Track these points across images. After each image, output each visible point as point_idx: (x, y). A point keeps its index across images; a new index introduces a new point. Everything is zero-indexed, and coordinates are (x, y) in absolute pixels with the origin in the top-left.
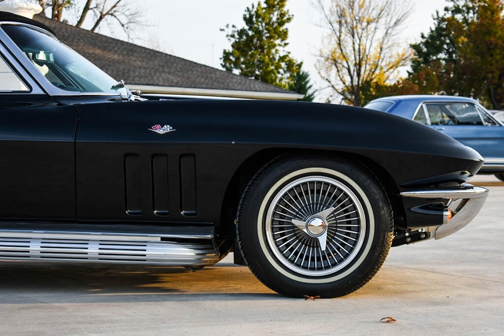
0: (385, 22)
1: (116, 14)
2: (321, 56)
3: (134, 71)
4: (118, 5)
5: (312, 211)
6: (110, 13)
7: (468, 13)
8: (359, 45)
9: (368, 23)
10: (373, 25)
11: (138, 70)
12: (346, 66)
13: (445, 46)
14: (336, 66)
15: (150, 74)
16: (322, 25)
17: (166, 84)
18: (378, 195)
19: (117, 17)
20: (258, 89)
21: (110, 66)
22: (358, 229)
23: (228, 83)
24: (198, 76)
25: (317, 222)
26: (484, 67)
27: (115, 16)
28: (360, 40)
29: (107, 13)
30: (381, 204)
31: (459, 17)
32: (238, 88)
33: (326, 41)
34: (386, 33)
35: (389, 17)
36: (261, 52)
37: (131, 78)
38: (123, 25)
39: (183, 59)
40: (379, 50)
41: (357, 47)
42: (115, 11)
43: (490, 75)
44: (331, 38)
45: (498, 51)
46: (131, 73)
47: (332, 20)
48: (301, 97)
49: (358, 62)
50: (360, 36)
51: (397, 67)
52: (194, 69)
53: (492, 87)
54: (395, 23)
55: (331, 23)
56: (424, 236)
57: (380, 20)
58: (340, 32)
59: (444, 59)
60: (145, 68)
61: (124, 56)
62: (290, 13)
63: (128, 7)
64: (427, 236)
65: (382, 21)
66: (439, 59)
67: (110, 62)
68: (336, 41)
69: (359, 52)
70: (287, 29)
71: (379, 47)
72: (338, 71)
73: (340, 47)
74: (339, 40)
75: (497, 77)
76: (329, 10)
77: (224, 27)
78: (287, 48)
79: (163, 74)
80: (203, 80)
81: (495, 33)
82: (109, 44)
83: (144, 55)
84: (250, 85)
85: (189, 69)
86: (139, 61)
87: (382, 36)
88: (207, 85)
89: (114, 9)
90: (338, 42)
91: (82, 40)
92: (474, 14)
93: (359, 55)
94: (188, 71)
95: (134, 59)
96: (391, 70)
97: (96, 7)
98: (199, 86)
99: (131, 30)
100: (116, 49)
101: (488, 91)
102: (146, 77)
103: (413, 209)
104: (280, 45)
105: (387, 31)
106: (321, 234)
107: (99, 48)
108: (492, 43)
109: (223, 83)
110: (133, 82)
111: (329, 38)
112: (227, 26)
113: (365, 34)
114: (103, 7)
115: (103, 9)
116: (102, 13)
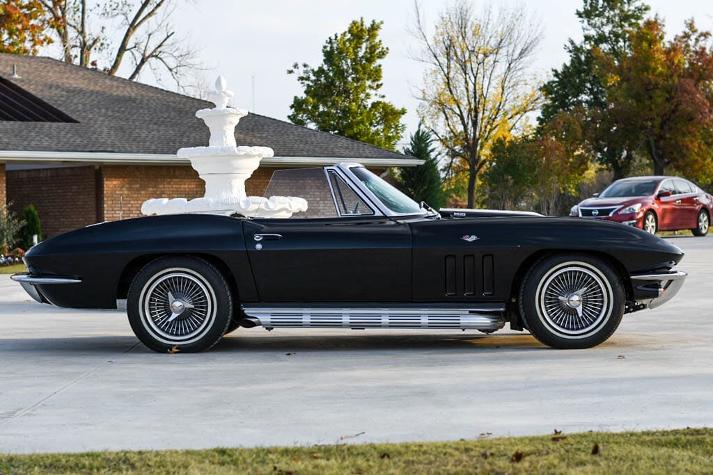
0: (506, 54)
1: (161, 55)
2: (424, 99)
4: (164, 43)
5: (571, 290)
6: (154, 54)
7: (617, 42)
8: (475, 85)
9: (486, 55)
10: (491, 58)
12: (459, 113)
13: (588, 85)
14: (444, 112)
16: (424, 60)
18: (615, 278)
19: (164, 60)
20: (369, 155)
22: (602, 302)
23: (332, 149)
24: (296, 141)
25: (575, 298)
26: (642, 113)
27: (161, 59)
28: (475, 77)
29: (151, 55)
30: (617, 284)
31: (605, 47)
32: (345, 154)
33: (429, 80)
34: (509, 67)
35: (512, 46)
36: (346, 97)
38: (170, 70)
39: (275, 120)
40: (501, 90)
41: (471, 87)
42: (160, 52)
43: (650, 124)
44: (436, 75)
45: (658, 92)
47: (438, 52)
48: (422, 162)
49: (473, 106)
50: (475, 73)
51: (525, 112)
52: (289, 132)
53: (651, 139)
54: (520, 54)
55: (435, 57)
56: (642, 307)
57: (500, 51)
58: (448, 67)
59: (587, 102)
62: (384, 45)
63: (177, 45)
64: (644, 307)
65: (503, 51)
66: (581, 102)
68: (443, 79)
69: (475, 93)
70: (379, 66)
71: (500, 85)
72: (447, 118)
73: (449, 88)
74: (448, 78)
75: (659, 126)
76: (433, 39)
77: (291, 68)
78: (381, 91)
80: (302, 146)
81: (655, 69)
84: (358, 149)
85: (283, 132)
87: (504, 71)
88: (308, 151)
89: (159, 50)
90: (447, 80)
92: (625, 42)
93: (475, 98)
94: (282, 134)
96: (518, 116)
97: (135, 47)
98: (300, 154)
99: (181, 75)
101: (648, 143)
103: (639, 287)
104: (371, 87)
105: (510, 65)
106: (578, 306)
108: (650, 83)
109: (327, 148)
111: (433, 75)
112: (296, 66)
113: (481, 70)
114: (146, 47)
115: (145, 50)
116: (144, 55)
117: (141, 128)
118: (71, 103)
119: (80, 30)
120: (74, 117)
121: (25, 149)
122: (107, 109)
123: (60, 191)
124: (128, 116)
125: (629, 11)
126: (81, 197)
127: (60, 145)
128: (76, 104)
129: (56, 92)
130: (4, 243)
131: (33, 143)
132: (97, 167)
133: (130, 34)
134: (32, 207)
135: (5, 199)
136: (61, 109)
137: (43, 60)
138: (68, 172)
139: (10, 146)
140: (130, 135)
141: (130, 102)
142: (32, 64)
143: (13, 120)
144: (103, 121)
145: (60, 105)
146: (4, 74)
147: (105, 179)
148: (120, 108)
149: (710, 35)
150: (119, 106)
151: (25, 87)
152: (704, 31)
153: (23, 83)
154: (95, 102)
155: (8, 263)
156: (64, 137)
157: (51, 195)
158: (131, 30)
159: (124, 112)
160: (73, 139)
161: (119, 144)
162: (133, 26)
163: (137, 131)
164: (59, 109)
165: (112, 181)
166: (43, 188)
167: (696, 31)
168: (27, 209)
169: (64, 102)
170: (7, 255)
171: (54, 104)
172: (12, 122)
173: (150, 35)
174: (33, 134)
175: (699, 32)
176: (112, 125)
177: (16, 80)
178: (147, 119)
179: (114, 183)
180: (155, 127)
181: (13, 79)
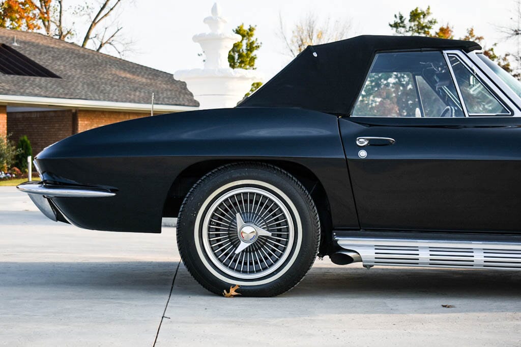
1: (113, 43)
3: (162, 93)
4: (116, 35)
6: (109, 42)
11: (165, 92)
15: (176, 95)
17: (191, 104)
19: (115, 46)
21: (141, 89)
27: (112, 45)
29: (106, 42)
37: (161, 99)
38: (119, 53)
42: (113, 41)
46: (161, 95)
60: (170, 90)
61: (150, 79)
62: (259, 42)
63: (124, 36)
67: (140, 85)
70: (255, 55)
79: (186, 96)
82: (136, 69)
83: (166, 79)
86: (164, 84)
89: (112, 39)
91: (113, 66)
95: (160, 82)
97: (96, 37)
100: (143, 73)
102: (174, 98)
107: (129, 72)
110: (163, 103)
114: (103, 37)
115: (102, 39)
116: (102, 42)
117: (106, 84)
118: (55, 64)
119: (58, 24)
120: (58, 74)
121: (22, 94)
122: (82, 70)
123: (46, 128)
124: (97, 75)
125: (424, 23)
126: (61, 132)
127: (47, 93)
128: (59, 65)
129: (45, 57)
130: (4, 164)
131: (27, 91)
132: (74, 111)
133: (92, 28)
134: (26, 138)
135: (6, 132)
136: (49, 68)
137: (35, 35)
138: (52, 114)
139: (11, 92)
140: (98, 88)
141: (97, 66)
142: (27, 37)
143: (13, 74)
144: (79, 78)
145: (48, 65)
146: (7, 42)
147: (79, 120)
148: (91, 70)
149: (483, 39)
150: (90, 68)
151: (22, 52)
152: (479, 37)
153: (20, 49)
154: (72, 65)
155: (7, 178)
156: (51, 88)
157: (39, 130)
158: (93, 24)
159: (93, 72)
160: (57, 89)
161: (90, 94)
162: (94, 23)
163: (103, 86)
164: (47, 68)
165: (84, 121)
166: (34, 126)
167: (474, 36)
168: (22, 138)
169: (51, 63)
170: (6, 172)
171: (43, 64)
172: (12, 76)
173: (106, 28)
174: (27, 84)
175: (475, 37)
176: (85, 81)
177: (16, 47)
178: (110, 78)
179: (86, 122)
180: (116, 83)
181: (13, 46)
